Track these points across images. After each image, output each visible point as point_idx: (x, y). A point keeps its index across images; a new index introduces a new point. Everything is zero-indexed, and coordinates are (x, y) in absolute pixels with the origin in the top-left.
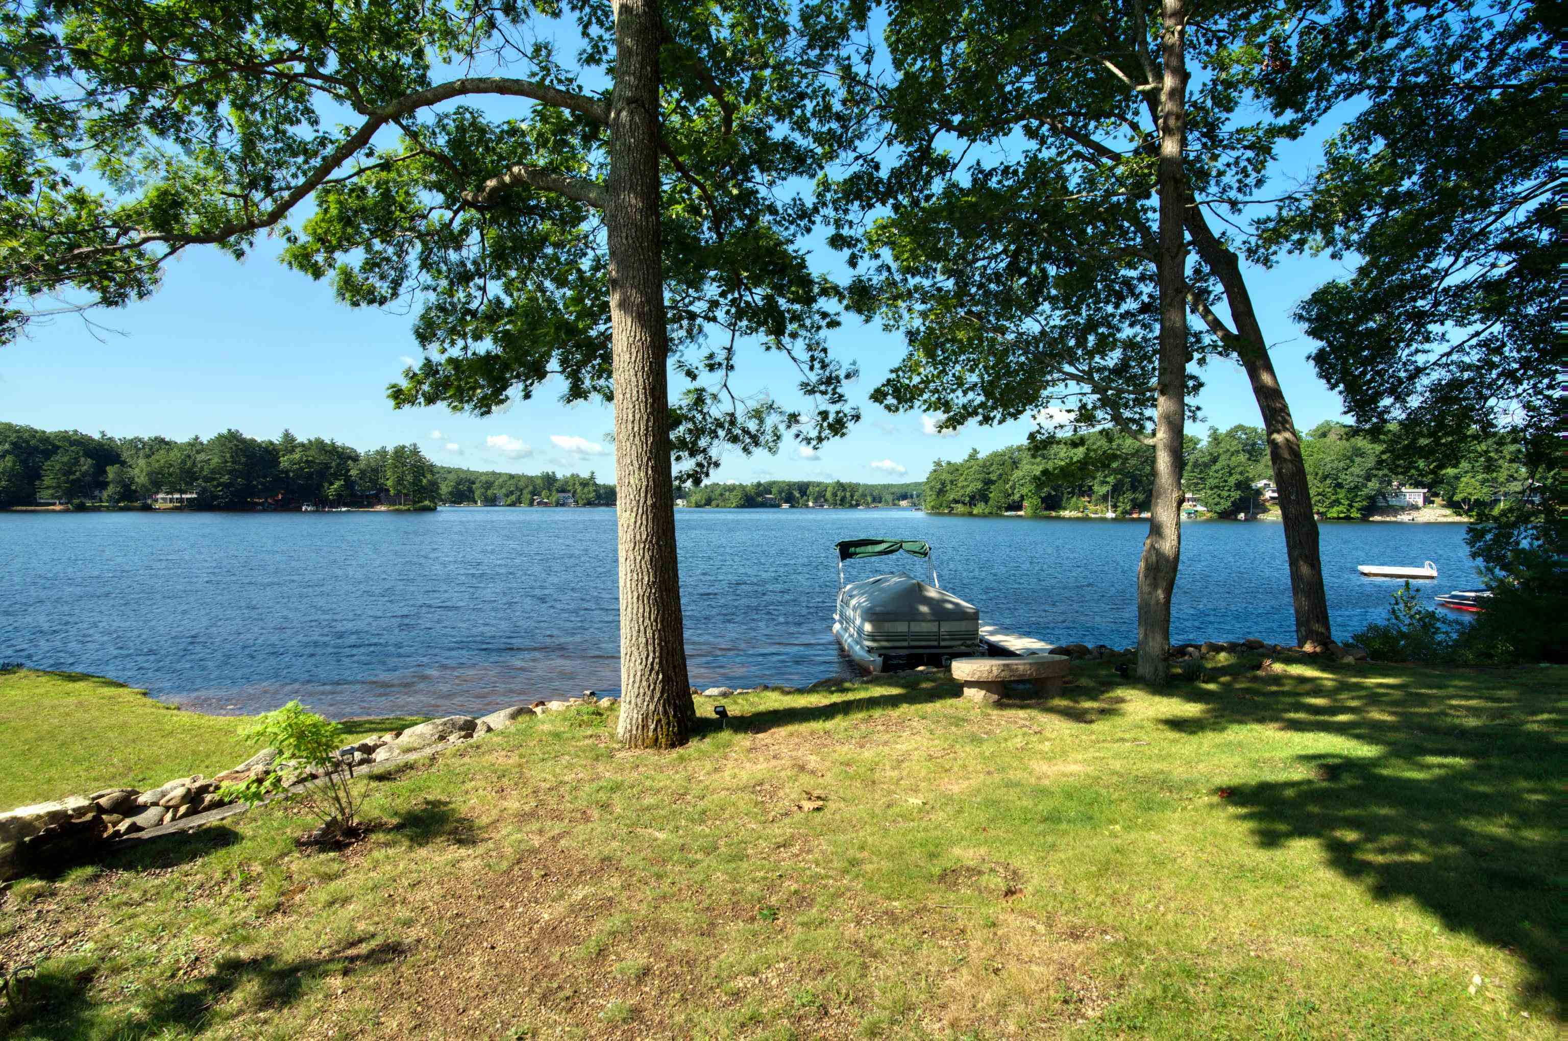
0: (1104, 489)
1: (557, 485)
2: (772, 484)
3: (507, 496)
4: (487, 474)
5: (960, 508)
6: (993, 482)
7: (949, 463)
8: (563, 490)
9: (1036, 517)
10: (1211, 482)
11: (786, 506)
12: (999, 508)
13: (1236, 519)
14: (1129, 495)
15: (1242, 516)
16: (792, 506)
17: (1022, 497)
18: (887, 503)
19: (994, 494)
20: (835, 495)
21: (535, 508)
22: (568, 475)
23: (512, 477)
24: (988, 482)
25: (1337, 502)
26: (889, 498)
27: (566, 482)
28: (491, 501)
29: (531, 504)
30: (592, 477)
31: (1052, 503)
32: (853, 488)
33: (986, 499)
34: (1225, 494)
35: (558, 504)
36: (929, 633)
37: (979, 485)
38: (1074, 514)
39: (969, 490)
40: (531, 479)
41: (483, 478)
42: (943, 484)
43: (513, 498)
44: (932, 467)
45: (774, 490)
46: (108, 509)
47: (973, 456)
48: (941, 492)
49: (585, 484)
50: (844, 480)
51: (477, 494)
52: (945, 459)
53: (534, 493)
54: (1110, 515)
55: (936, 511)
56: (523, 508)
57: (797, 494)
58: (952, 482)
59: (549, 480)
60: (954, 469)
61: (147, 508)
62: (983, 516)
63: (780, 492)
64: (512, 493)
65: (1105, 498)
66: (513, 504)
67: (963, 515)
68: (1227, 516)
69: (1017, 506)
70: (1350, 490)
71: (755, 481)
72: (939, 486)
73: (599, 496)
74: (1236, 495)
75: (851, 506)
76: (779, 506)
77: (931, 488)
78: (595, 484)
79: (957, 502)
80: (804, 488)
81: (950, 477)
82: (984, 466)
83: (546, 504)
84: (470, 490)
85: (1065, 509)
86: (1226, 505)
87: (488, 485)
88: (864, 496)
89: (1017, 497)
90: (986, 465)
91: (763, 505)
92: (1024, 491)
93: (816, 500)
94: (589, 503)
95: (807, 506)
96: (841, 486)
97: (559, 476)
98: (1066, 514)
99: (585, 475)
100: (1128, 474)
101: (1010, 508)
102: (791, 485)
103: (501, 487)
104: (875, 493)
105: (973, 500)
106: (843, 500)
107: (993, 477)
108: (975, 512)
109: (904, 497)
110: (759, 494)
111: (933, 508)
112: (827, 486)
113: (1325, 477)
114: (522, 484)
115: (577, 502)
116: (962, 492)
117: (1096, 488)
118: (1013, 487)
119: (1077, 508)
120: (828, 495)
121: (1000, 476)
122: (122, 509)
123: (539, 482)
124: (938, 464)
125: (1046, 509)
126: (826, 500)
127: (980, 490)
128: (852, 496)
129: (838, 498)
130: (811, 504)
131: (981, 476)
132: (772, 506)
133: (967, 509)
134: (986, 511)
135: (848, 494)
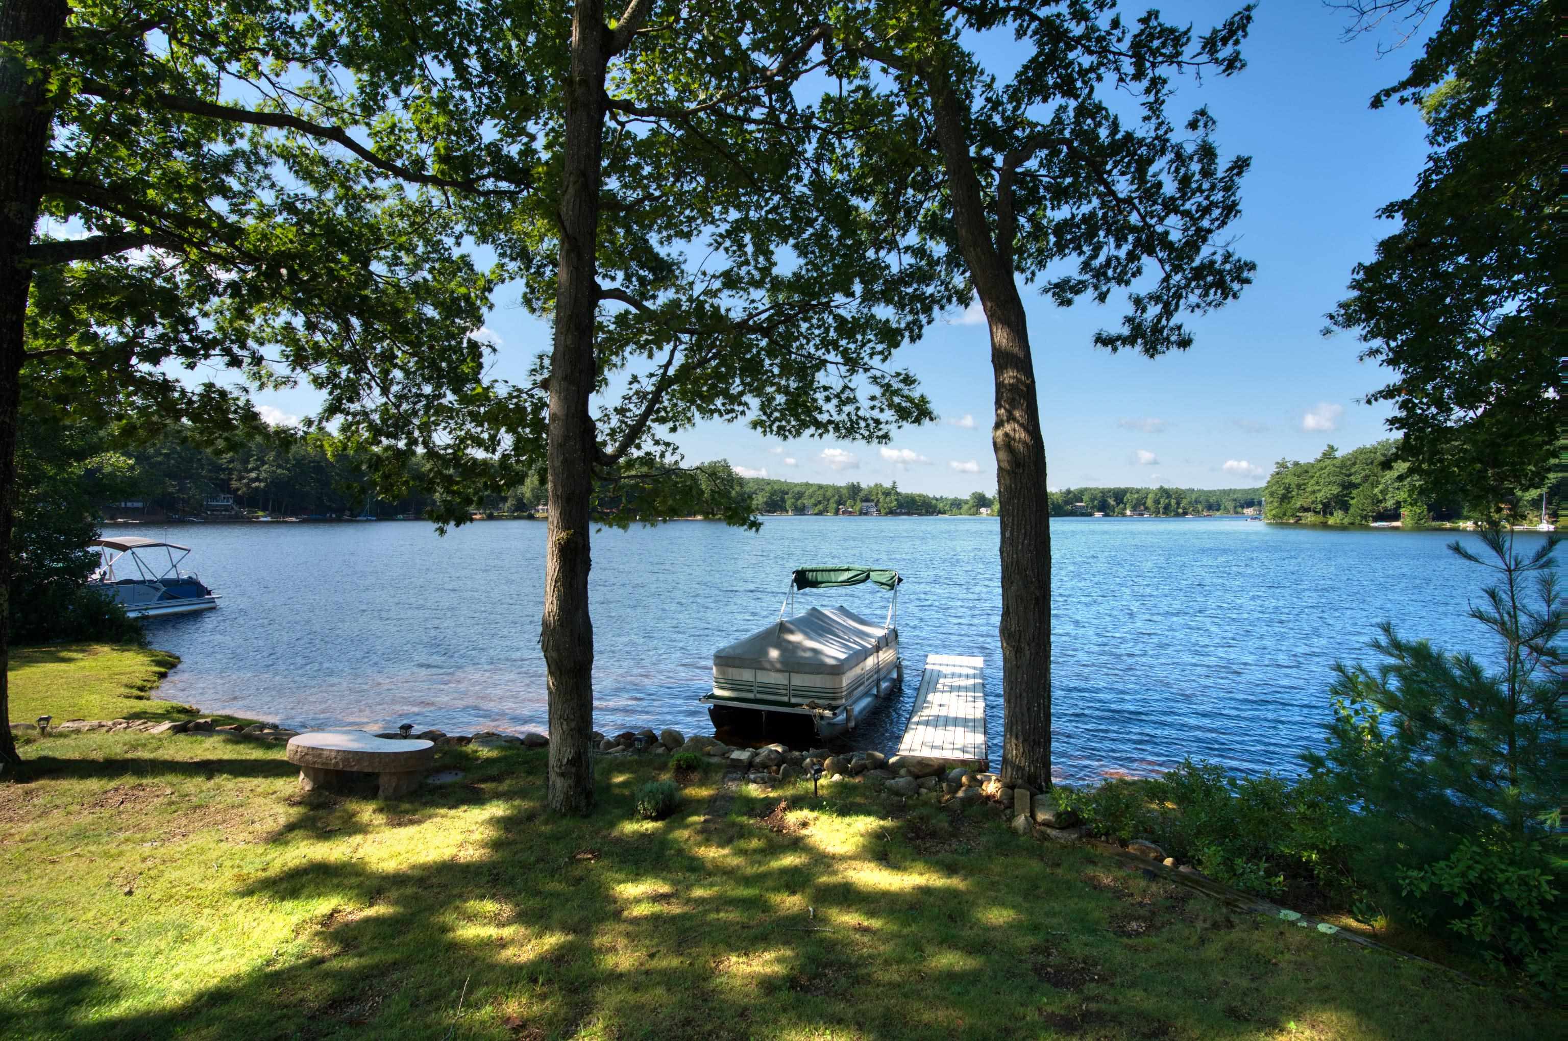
1: (862, 494)
2: (1082, 492)
3: (815, 505)
4: (801, 485)
5: (1310, 518)
6: (1356, 486)
7: (1296, 464)
8: (867, 500)
9: (1418, 528)
11: (1098, 515)
12: (1365, 517)
16: (1106, 515)
17: (1398, 504)
18: (1227, 510)
19: (1357, 501)
20: (1157, 502)
21: (841, 517)
22: (872, 484)
23: (820, 487)
24: (1348, 486)
26: (1230, 505)
27: (870, 492)
28: (800, 511)
29: (837, 513)
30: (894, 487)
32: (1179, 495)
33: (1345, 507)
35: (862, 513)
36: (777, 686)
37: (1336, 490)
38: (1467, 526)
39: (1319, 496)
40: (837, 489)
41: (798, 489)
42: (1288, 489)
43: (821, 507)
44: (1274, 469)
45: (1085, 498)
46: (508, 518)
47: (1329, 453)
48: (1285, 498)
49: (887, 493)
50: (1168, 486)
51: (789, 503)
52: (1290, 459)
53: (840, 502)
54: (1544, 527)
55: (1279, 521)
56: (829, 517)
57: (1112, 502)
58: (1299, 486)
59: (855, 490)
60: (1303, 471)
61: (531, 517)
62: (1342, 528)
63: (1093, 500)
64: (819, 502)
66: (820, 513)
67: (1313, 526)
69: (1392, 516)
71: (1064, 489)
72: (1282, 491)
73: (900, 506)
75: (1177, 515)
76: (1090, 515)
77: (1272, 494)
78: (898, 494)
79: (1307, 510)
80: (1119, 495)
81: (1296, 480)
82: (1343, 465)
83: (850, 513)
84: (783, 500)
87: (800, 495)
88: (1194, 503)
89: (1390, 504)
90: (1347, 465)
91: (1072, 514)
92: (1401, 497)
93: (1134, 509)
94: (891, 512)
95: (1124, 515)
96: (1165, 492)
97: (864, 486)
99: (887, 485)
101: (1380, 517)
102: (1105, 493)
103: (811, 497)
104: (1212, 500)
105: (1326, 509)
106: (1167, 508)
107: (1356, 479)
108: (1331, 522)
109: (1250, 504)
110: (1067, 502)
111: (1274, 516)
112: (1148, 492)
114: (829, 494)
115: (879, 511)
116: (1312, 498)
118: (1384, 492)
120: (1149, 502)
121: (1366, 478)
122: (515, 518)
123: (845, 492)
124: (1282, 465)
125: (1435, 519)
126: (1146, 509)
127: (1337, 496)
128: (1178, 504)
129: (1161, 506)
130: (1128, 512)
131: (1339, 479)
132: (1083, 515)
133: (1319, 519)
134: (1346, 521)
135: (1173, 502)
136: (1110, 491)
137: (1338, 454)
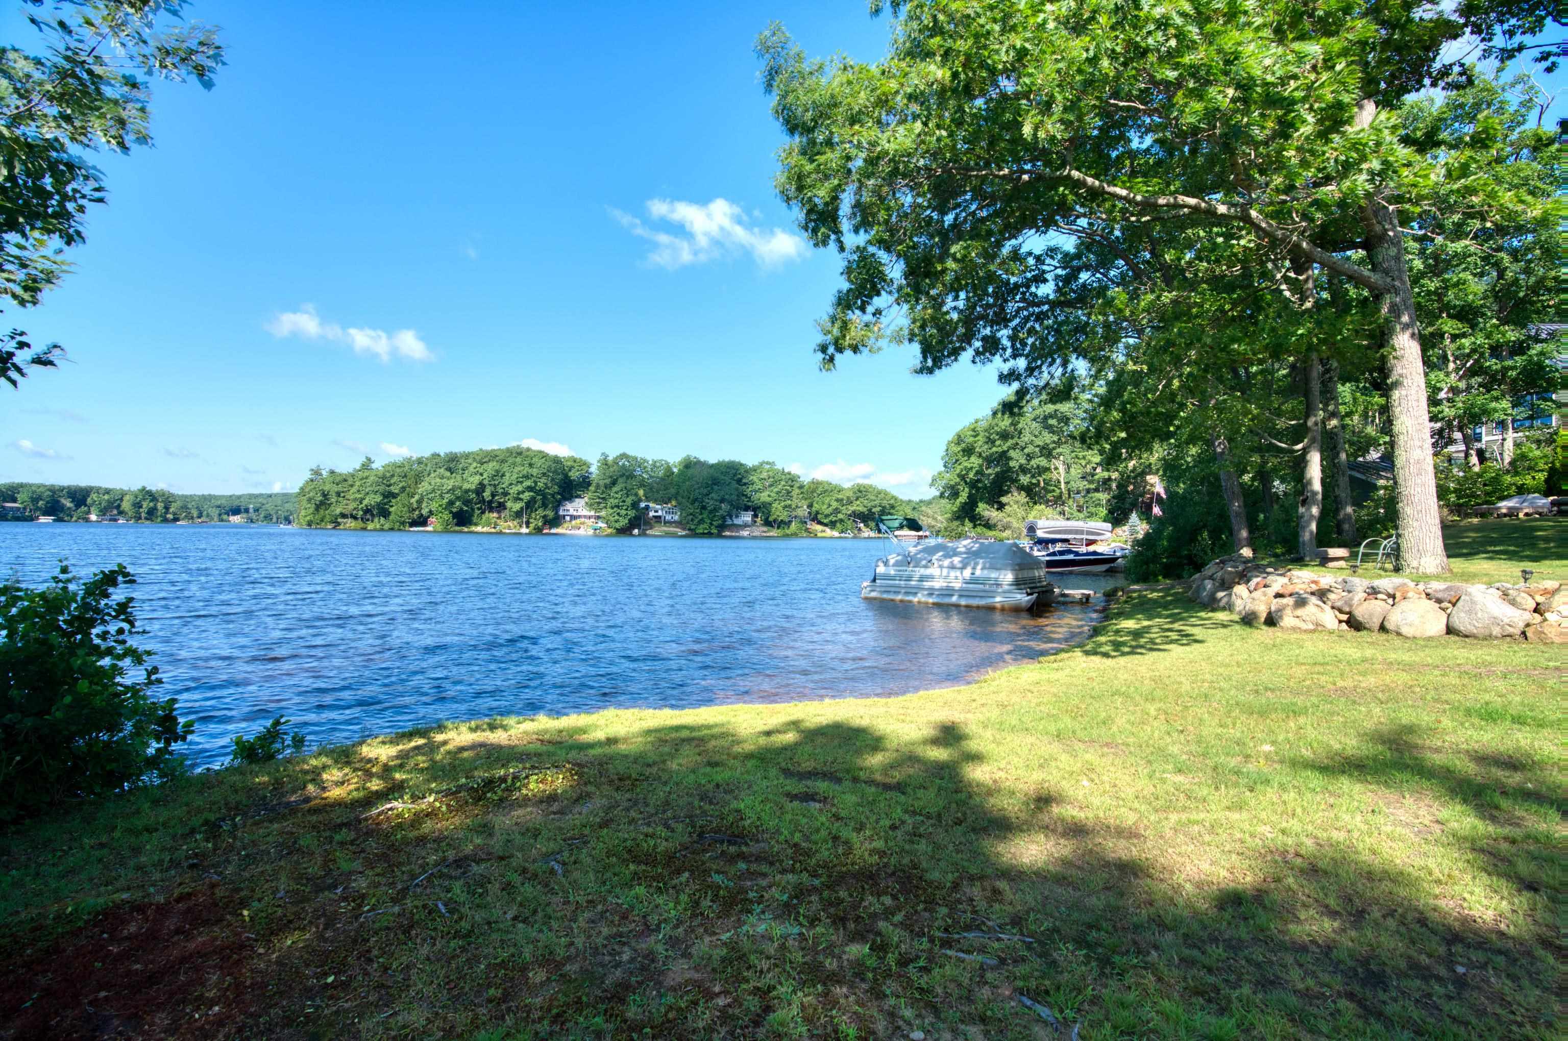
0: (517, 506)
2: (16, 488)
5: (351, 523)
6: (394, 496)
7: (332, 472)
9: (443, 532)
10: (613, 501)
11: (45, 519)
12: (403, 523)
13: (631, 535)
14: (541, 512)
15: (636, 531)
16: (60, 520)
17: (431, 512)
18: (210, 517)
19: (396, 508)
20: (137, 505)
24: (389, 495)
25: (701, 521)
26: (214, 512)
31: (462, 519)
32: (168, 499)
33: (385, 514)
34: (623, 512)
37: (379, 498)
38: (485, 529)
39: (362, 503)
42: (325, 495)
44: (308, 476)
48: (323, 504)
50: (152, 487)
52: (326, 467)
54: (524, 530)
57: (68, 503)
58: (338, 494)
60: (340, 479)
62: (380, 531)
63: (34, 499)
65: (518, 514)
67: (353, 530)
68: (624, 531)
69: (422, 521)
70: (711, 512)
72: (318, 498)
74: (632, 513)
75: (165, 520)
76: (31, 519)
77: (304, 500)
79: (345, 516)
80: (80, 497)
81: (336, 488)
82: (382, 477)
85: (476, 525)
86: (623, 522)
88: (185, 507)
89: (423, 512)
90: (385, 478)
91: (2, 518)
92: (434, 506)
93: (103, 512)
95: (86, 520)
96: (148, 495)
98: (479, 529)
100: (539, 492)
101: (414, 523)
102: (55, 491)
105: (367, 514)
106: (151, 513)
107: (395, 489)
108: (370, 527)
109: (236, 511)
111: (310, 522)
112: (123, 494)
113: (695, 500)
116: (352, 506)
117: (509, 504)
118: (420, 502)
119: (489, 525)
120: (126, 505)
121: (403, 489)
124: (317, 472)
125: (458, 524)
126: (121, 513)
127: (378, 504)
128: (167, 508)
129: (144, 511)
130: (93, 517)
131: (382, 488)
132: (17, 519)
133: (360, 524)
134: (387, 526)
135: (160, 506)
136: (62, 489)
137: (374, 466)
